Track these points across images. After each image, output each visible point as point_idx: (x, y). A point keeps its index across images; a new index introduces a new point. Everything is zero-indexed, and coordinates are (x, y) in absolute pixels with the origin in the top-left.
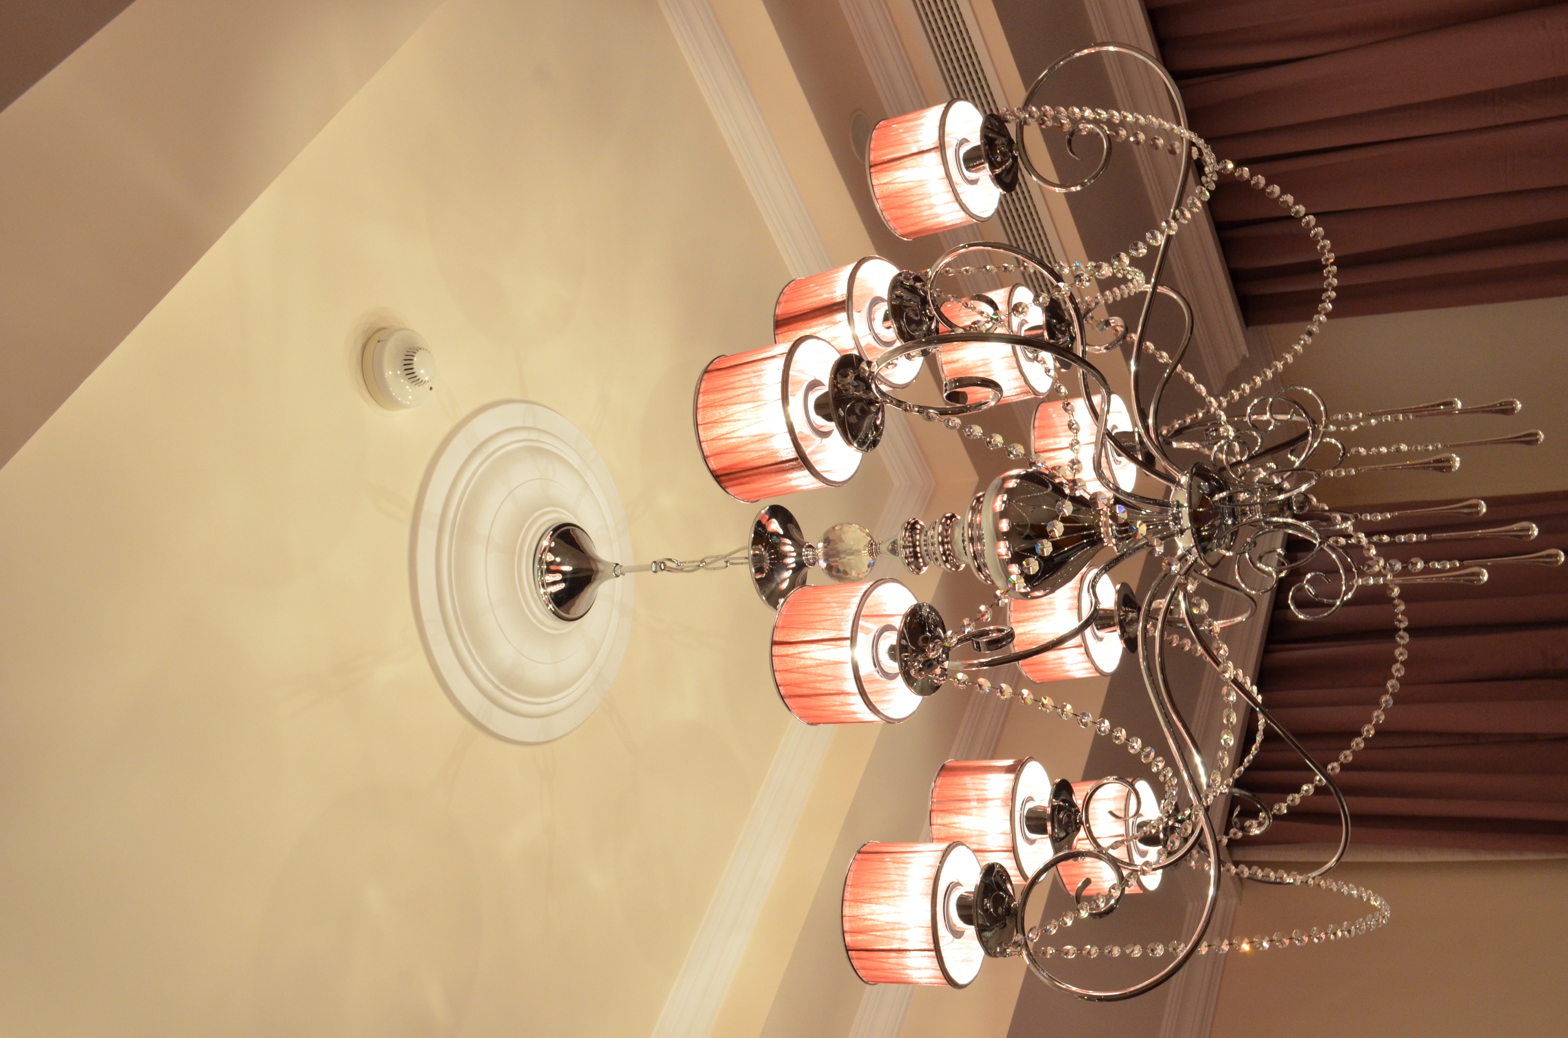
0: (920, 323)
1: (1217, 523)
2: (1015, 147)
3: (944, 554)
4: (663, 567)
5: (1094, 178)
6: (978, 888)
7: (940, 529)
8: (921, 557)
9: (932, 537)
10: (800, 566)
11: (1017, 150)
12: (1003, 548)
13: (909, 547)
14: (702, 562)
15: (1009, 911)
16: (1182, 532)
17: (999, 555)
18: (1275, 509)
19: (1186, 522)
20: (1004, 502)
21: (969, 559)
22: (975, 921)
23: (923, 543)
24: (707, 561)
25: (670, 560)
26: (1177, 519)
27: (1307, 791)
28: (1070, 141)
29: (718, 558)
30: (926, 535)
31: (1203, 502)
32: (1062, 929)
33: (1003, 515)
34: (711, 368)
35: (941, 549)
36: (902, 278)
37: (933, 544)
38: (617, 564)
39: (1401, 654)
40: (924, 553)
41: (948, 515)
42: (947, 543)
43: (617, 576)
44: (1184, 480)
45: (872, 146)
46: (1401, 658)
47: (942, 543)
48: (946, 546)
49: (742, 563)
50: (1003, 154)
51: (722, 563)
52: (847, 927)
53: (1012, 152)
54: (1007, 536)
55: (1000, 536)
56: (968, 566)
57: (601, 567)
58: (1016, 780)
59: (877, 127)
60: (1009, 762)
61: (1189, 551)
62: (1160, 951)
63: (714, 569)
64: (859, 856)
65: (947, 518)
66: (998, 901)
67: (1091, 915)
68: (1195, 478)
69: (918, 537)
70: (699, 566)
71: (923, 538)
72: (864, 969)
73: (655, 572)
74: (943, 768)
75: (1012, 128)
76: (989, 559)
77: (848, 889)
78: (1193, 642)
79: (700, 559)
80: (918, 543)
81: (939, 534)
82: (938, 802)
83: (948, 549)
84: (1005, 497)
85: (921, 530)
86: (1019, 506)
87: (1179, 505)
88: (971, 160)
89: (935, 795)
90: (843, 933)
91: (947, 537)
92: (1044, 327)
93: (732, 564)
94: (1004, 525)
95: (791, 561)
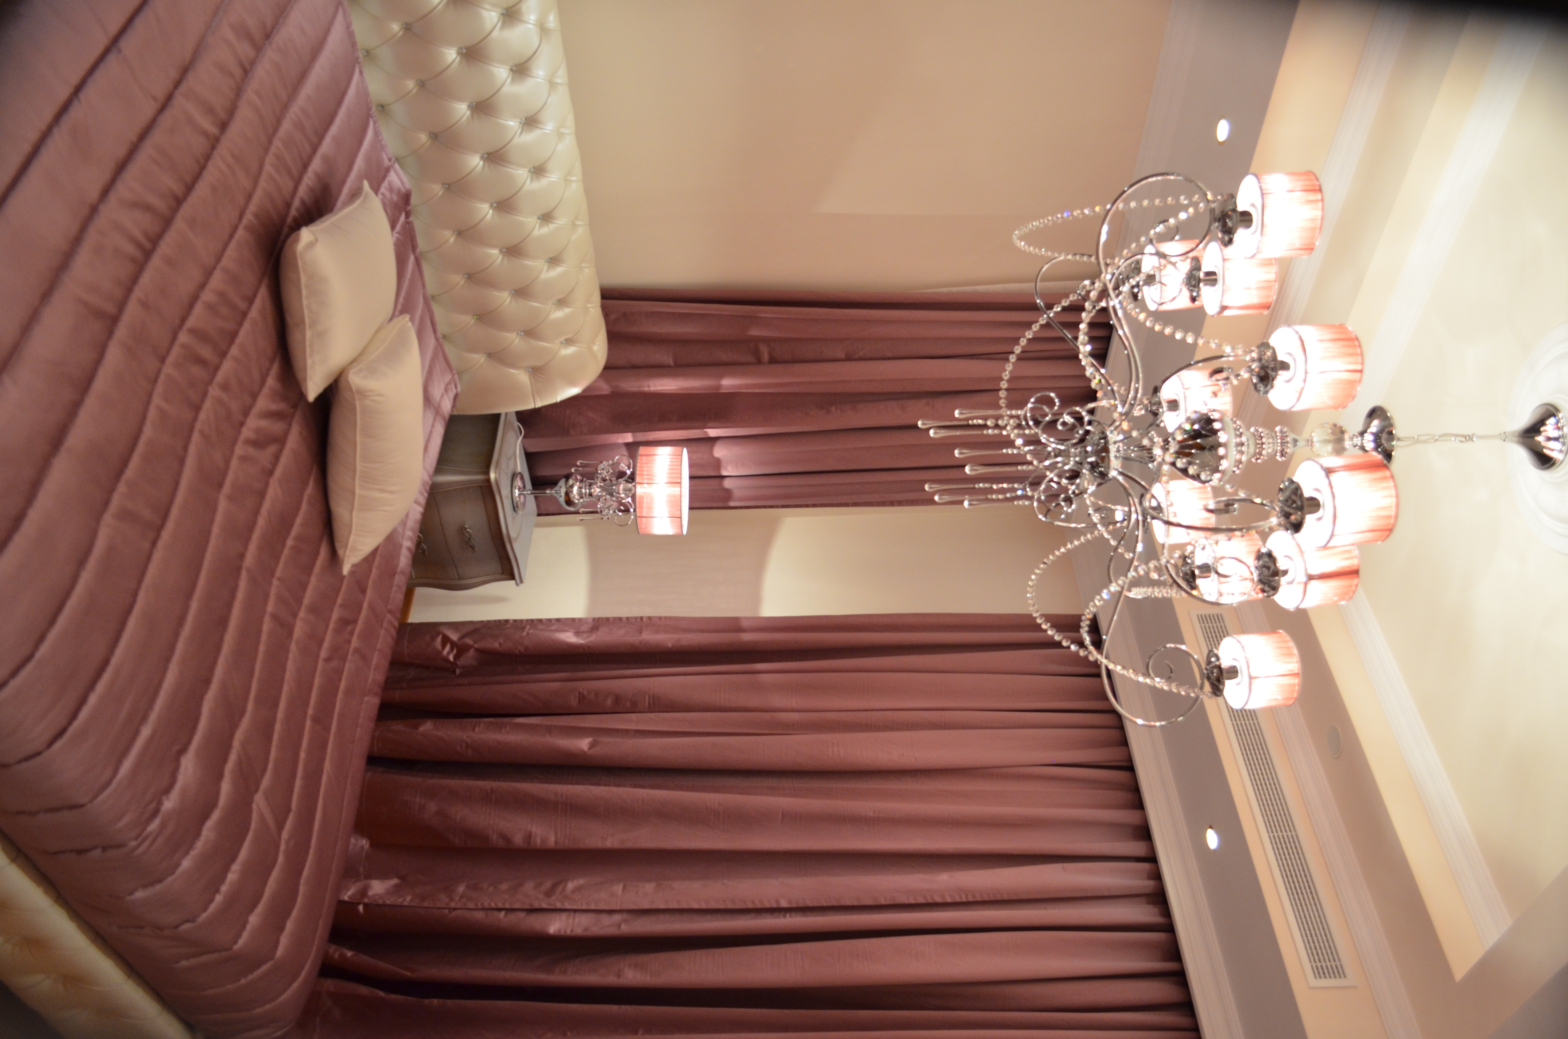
0: (1264, 566)
1: (1095, 447)
2: (1206, 676)
3: (1262, 437)
4: (1467, 437)
5: (1157, 650)
6: (1235, 232)
7: (1264, 452)
8: (1277, 436)
9: (1269, 448)
10: (1362, 434)
11: (1204, 674)
12: (1222, 437)
13: (1285, 443)
14: (1437, 440)
15: (1219, 220)
16: (1115, 443)
17: (1225, 433)
18: (1063, 454)
19: (1113, 448)
20: (1221, 465)
21: (1245, 432)
22: (1238, 214)
23: (1276, 445)
24: (1433, 440)
25: (1461, 442)
26: (1118, 451)
27: (1058, 307)
28: (1172, 672)
29: (1424, 442)
30: (1273, 449)
31: (1103, 459)
32: (1186, 211)
33: (1222, 458)
34: (1387, 533)
35: (1264, 440)
36: (1272, 592)
37: (1269, 443)
38: (1504, 440)
39: (1004, 384)
40: (1275, 438)
41: (1259, 461)
42: (1259, 444)
43: (1505, 433)
44: (1113, 473)
45: (1297, 688)
46: (1004, 382)
47: (1263, 444)
48: (1260, 442)
49: (1406, 438)
50: (1212, 673)
51: (1421, 438)
52: (1320, 204)
53: (1208, 674)
54: (1220, 445)
55: (1224, 445)
56: (1248, 429)
57: (1516, 439)
58: (1221, 302)
59: (1293, 700)
60: (1227, 313)
61: (1112, 432)
62: (1133, 204)
63: (1427, 435)
64: (1312, 247)
65: (1259, 459)
66: (1225, 225)
67: (1167, 221)
68: (1105, 472)
69: (1279, 448)
70: (1439, 437)
71: (1275, 448)
72: (1311, 180)
73: (1473, 434)
74: (1268, 308)
75: (1207, 687)
76: (1232, 432)
77: (1319, 226)
78: (1119, 392)
79: (1437, 443)
80: (1279, 444)
81: (1264, 449)
82: (1271, 287)
83: (1259, 440)
84: (1220, 468)
85: (1277, 452)
86: (1213, 463)
87: (1116, 457)
88: (1233, 672)
89: (1273, 291)
90: (1322, 200)
91: (1259, 448)
92: (1197, 577)
93: (1414, 438)
94: (1221, 451)
95: (1369, 437)
